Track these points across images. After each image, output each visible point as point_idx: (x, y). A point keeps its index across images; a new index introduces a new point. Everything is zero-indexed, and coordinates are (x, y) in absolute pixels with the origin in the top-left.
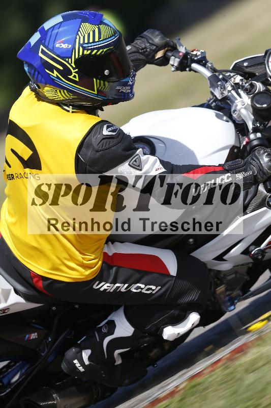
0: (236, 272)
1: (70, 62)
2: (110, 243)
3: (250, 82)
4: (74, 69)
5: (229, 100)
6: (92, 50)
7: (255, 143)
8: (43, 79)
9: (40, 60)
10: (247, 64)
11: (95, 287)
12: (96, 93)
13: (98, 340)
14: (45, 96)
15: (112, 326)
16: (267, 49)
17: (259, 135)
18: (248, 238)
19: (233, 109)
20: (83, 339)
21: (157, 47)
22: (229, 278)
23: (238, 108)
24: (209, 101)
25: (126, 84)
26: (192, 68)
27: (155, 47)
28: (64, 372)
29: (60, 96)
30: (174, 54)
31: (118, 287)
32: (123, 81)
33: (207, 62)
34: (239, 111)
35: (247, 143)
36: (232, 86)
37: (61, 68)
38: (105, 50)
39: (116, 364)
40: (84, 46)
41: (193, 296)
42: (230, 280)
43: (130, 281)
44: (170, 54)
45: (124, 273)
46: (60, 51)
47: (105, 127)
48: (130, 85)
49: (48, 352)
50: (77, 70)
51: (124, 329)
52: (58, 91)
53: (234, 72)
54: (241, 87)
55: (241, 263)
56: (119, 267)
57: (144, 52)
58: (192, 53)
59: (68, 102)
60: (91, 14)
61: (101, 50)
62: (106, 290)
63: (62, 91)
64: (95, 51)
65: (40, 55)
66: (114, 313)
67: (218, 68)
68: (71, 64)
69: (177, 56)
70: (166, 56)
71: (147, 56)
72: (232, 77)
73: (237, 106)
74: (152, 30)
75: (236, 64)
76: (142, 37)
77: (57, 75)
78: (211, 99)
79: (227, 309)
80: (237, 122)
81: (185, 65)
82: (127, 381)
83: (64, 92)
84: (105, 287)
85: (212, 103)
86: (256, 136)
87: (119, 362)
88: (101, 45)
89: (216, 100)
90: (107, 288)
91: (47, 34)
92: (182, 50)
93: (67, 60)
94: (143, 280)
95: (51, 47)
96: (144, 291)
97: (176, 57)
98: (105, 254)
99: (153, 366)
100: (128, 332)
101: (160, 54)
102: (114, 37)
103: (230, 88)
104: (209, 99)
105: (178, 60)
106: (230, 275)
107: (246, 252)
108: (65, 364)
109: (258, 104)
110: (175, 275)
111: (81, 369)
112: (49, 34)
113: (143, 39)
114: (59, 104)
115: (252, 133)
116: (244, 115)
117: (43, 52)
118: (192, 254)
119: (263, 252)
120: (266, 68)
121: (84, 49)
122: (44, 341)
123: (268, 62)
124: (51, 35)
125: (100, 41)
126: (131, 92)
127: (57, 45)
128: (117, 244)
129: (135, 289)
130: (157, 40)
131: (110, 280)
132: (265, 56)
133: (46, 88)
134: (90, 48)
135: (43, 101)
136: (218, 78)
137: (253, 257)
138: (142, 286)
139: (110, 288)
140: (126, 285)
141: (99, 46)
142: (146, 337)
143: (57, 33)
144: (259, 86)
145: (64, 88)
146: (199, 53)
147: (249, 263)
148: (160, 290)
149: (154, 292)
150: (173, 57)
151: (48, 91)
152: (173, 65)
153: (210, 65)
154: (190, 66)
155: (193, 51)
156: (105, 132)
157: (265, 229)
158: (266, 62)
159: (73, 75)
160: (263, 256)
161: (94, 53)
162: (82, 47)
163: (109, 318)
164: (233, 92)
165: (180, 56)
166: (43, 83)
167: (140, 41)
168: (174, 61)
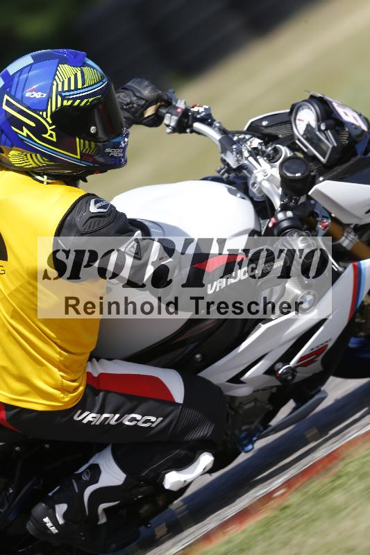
0: (256, 400)
1: (45, 116)
2: (94, 360)
3: (273, 146)
4: (50, 125)
5: (246, 169)
6: (75, 100)
7: (285, 224)
8: (8, 141)
9: (4, 114)
10: (267, 122)
11: (76, 418)
12: (79, 157)
13: (77, 491)
14: (11, 162)
15: (95, 472)
16: (294, 102)
17: (289, 214)
18: (272, 352)
19: (251, 182)
20: (55, 490)
21: (147, 101)
22: (247, 407)
23: (259, 180)
24: (219, 172)
25: (117, 146)
26: (194, 129)
27: (144, 102)
28: (31, 535)
29: (32, 162)
30: (170, 111)
31: (106, 419)
32: (114, 141)
33: (213, 120)
34: (260, 183)
35: (275, 225)
36: (249, 151)
37: (33, 124)
38: (90, 100)
39: (99, 523)
40: (63, 94)
41: (205, 431)
42: (247, 409)
43: (122, 410)
44: (164, 111)
45: (114, 399)
46: (31, 101)
47: (92, 202)
48: (122, 148)
49: (9, 508)
50: (54, 127)
51: (112, 475)
52: (29, 155)
53: (250, 134)
54: (260, 153)
55: (262, 387)
56: (107, 392)
57: (130, 108)
58: (192, 109)
59: (42, 170)
60: (71, 53)
61: (86, 100)
62: (91, 422)
63: (33, 155)
64: (78, 101)
65: (5, 107)
66: (97, 455)
67: (229, 129)
68: (46, 119)
69: (174, 113)
70: (159, 113)
71: (134, 114)
72: (248, 140)
73: (256, 177)
74: (139, 79)
75: (252, 123)
76: (126, 89)
77: (27, 134)
78: (222, 169)
79: (243, 449)
80: (255, 199)
81: (185, 124)
82: (114, 546)
83: (36, 155)
84: (89, 418)
85: (223, 174)
86: (285, 215)
87: (103, 520)
88: (86, 93)
89: (229, 169)
90: (91, 419)
91: (12, 80)
92: (181, 105)
93: (41, 113)
94: (140, 409)
95: (19, 96)
96: (140, 424)
97: (172, 115)
98: (89, 374)
99: (146, 526)
100: (117, 479)
101: (150, 111)
102: (101, 83)
103: (246, 154)
104: (219, 168)
105: (175, 118)
106: (247, 404)
107: (271, 371)
108: (31, 523)
109: (290, 172)
110: (182, 402)
111: (54, 530)
112: (16, 80)
113: (127, 92)
114: (29, 172)
115: (280, 211)
116: (267, 189)
117: (8, 103)
118: (202, 374)
119: (293, 371)
120: (292, 128)
121: (63, 98)
122: (3, 493)
123: (295, 119)
124: (18, 82)
125: (85, 88)
126: (123, 157)
127: (28, 95)
128: (103, 361)
129: (129, 421)
130: (147, 92)
131: (97, 409)
132: (291, 113)
133: (12, 152)
134: (72, 97)
135: (8, 169)
136: (232, 140)
137: (280, 378)
138: (138, 417)
139: (95, 420)
140: (117, 416)
141: (84, 94)
142: (142, 486)
143: (27, 78)
144: (285, 151)
145: (36, 151)
146: (201, 110)
147: (272, 387)
148: (162, 421)
149: (154, 425)
150: (168, 115)
151: (14, 156)
152: (168, 126)
153: (218, 125)
154: (191, 126)
155: (193, 107)
156: (93, 209)
157: (294, 341)
158: (292, 119)
159: (49, 134)
160: (294, 376)
161: (76, 104)
162: (61, 95)
163: (91, 462)
164: (251, 159)
165: (178, 113)
166: (8, 145)
167: (123, 94)
168: (171, 120)
